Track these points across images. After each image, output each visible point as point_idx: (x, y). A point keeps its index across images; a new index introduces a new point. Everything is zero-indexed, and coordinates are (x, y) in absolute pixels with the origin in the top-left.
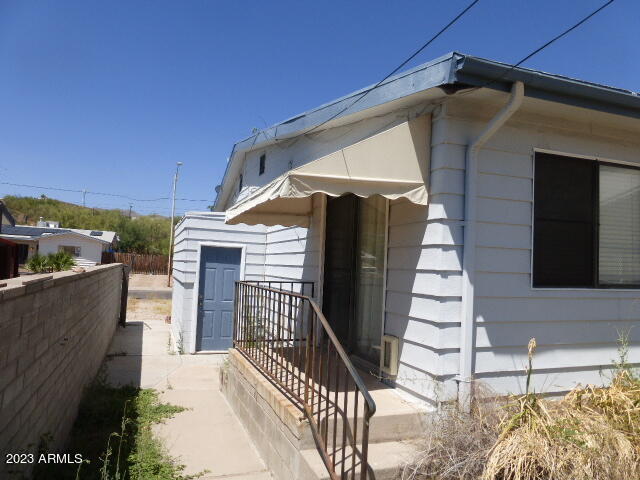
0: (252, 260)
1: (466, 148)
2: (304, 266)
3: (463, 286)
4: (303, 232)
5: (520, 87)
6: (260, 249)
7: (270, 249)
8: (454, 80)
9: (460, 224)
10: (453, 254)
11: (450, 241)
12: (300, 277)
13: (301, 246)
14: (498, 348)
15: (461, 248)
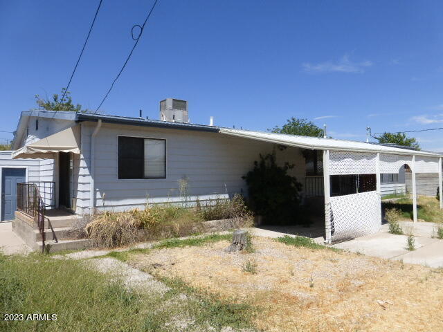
0: (31, 174)
1: (91, 135)
2: (53, 175)
3: (90, 179)
4: (52, 161)
5: (100, 121)
6: (36, 169)
7: (42, 168)
8: (77, 119)
9: (88, 160)
10: (87, 169)
11: (85, 165)
12: (51, 180)
13: (52, 167)
14: (105, 199)
15: (89, 168)
